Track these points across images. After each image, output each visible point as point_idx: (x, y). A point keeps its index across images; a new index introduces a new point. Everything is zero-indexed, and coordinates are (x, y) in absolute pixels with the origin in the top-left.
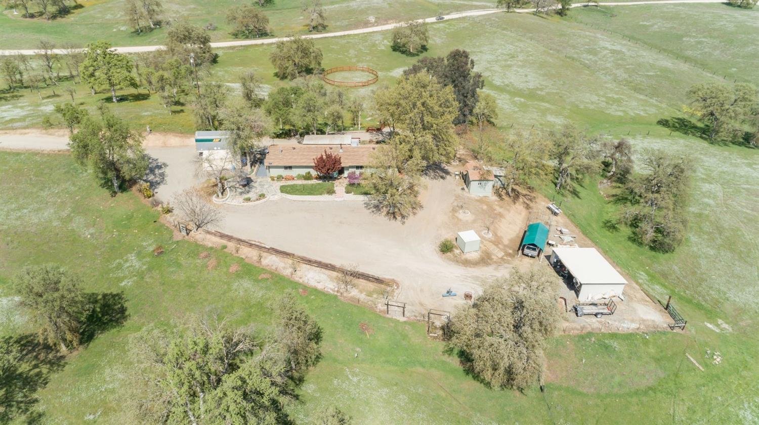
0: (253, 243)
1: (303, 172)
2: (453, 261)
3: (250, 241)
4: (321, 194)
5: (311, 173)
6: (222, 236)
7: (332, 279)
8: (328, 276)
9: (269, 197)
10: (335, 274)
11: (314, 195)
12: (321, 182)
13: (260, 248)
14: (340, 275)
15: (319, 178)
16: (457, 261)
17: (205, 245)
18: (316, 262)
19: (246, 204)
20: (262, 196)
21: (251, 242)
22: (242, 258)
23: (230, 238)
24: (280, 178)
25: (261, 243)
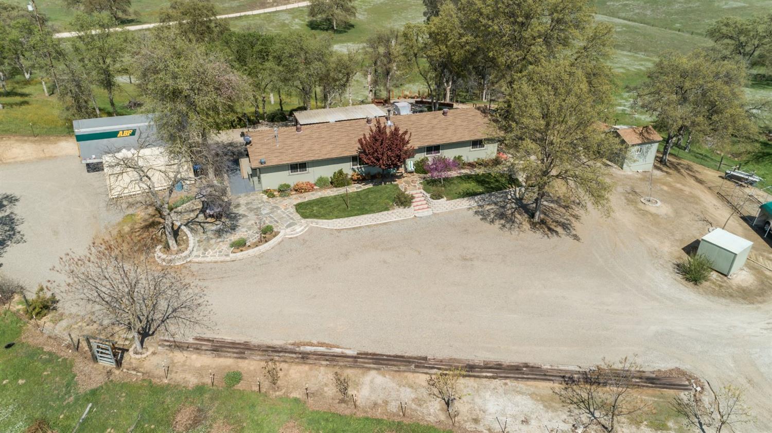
0: (309, 349)
1: (328, 172)
2: (724, 296)
3: (299, 345)
4: (387, 209)
5: (345, 172)
6: (218, 348)
7: (547, 402)
8: (533, 395)
9: (284, 233)
10: (544, 387)
11: (373, 212)
12: (370, 186)
13: (332, 359)
14: (557, 386)
15: (362, 179)
16: (731, 296)
17: (176, 386)
18: (487, 367)
19: (239, 255)
20: (267, 233)
21: (302, 349)
22: (296, 400)
23: (242, 349)
24: (284, 190)
25: (331, 346)
